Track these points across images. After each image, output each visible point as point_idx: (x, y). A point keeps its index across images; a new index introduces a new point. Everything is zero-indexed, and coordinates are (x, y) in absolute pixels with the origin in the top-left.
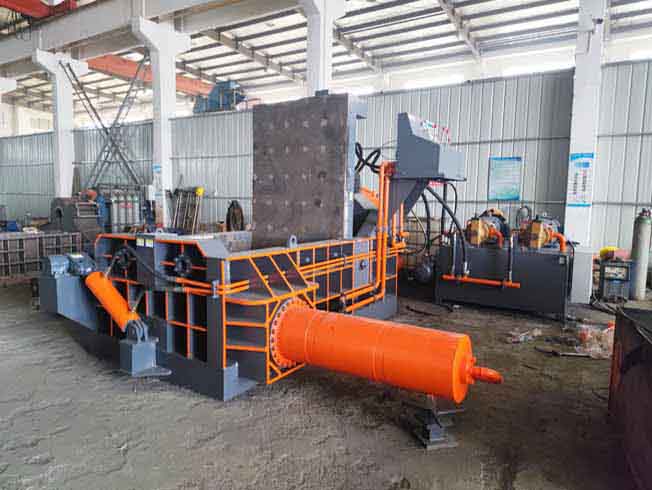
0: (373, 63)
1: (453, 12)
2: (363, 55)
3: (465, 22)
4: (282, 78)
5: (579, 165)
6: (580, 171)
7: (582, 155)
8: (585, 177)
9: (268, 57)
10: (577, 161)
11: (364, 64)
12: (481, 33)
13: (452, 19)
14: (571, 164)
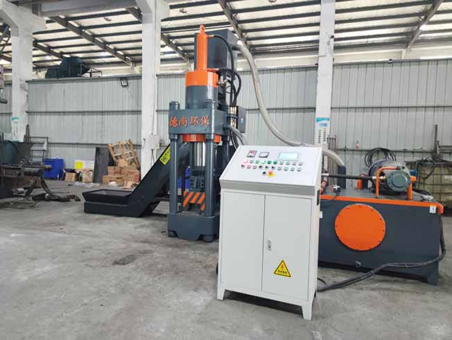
0: (184, 55)
1: (237, 27)
2: (177, 49)
3: (244, 34)
4: (116, 59)
5: (321, 125)
6: (322, 128)
7: (323, 119)
8: (325, 132)
9: (106, 43)
10: (320, 122)
11: (177, 55)
12: (254, 42)
13: (236, 31)
14: (317, 124)
